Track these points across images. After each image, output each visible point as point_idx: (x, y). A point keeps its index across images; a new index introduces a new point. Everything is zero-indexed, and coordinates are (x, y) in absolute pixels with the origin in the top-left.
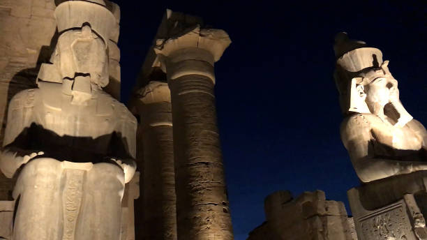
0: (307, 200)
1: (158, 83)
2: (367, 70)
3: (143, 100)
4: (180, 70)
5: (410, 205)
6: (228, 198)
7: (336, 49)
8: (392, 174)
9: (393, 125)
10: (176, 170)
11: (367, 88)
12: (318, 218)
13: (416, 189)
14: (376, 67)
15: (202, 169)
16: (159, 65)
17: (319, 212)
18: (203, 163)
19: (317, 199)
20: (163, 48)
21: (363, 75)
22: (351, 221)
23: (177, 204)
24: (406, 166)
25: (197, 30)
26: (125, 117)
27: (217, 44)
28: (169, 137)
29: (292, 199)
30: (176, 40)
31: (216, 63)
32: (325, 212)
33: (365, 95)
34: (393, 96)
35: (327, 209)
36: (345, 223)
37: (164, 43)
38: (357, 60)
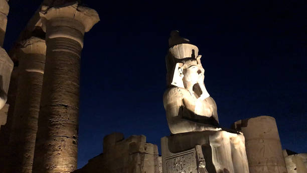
0: (134, 141)
1: (37, 39)
2: (187, 59)
3: (23, 49)
4: (56, 32)
5: (198, 152)
6: (78, 133)
7: (170, 41)
8: (191, 131)
9: (197, 98)
10: (41, 107)
11: (185, 71)
12: (138, 154)
13: (204, 142)
14: (193, 58)
15: (62, 110)
16: (41, 26)
17: (140, 150)
18: (64, 105)
19: (140, 141)
20: (46, 13)
21: (184, 62)
22: (160, 159)
23: (37, 133)
24: (200, 126)
25: (75, 5)
26: (4, 60)
27: (90, 19)
28: (40, 82)
29: (123, 139)
30: (58, 10)
31: (86, 33)
32: (144, 151)
33: (183, 76)
34: (200, 79)
35: (145, 149)
36: (156, 160)
37: (48, 9)
38: (182, 51)
